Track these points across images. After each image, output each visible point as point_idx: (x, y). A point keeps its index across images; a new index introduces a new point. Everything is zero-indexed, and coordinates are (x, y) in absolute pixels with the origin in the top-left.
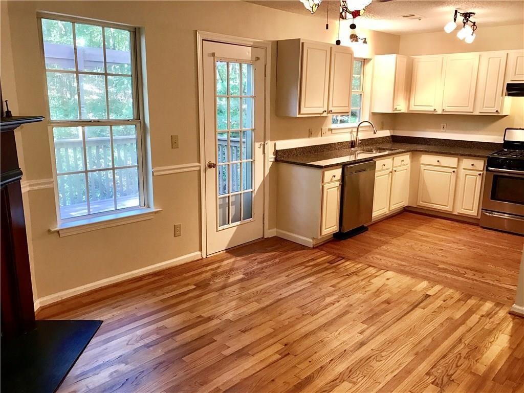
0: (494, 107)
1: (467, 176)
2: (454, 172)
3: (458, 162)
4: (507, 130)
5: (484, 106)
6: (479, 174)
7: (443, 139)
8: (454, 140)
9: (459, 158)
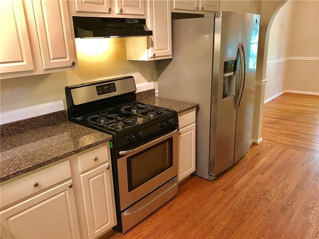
0: (66, 57)
3: (71, 166)
4: (71, 90)
5: (51, 58)
6: (108, 168)
9: (70, 159)
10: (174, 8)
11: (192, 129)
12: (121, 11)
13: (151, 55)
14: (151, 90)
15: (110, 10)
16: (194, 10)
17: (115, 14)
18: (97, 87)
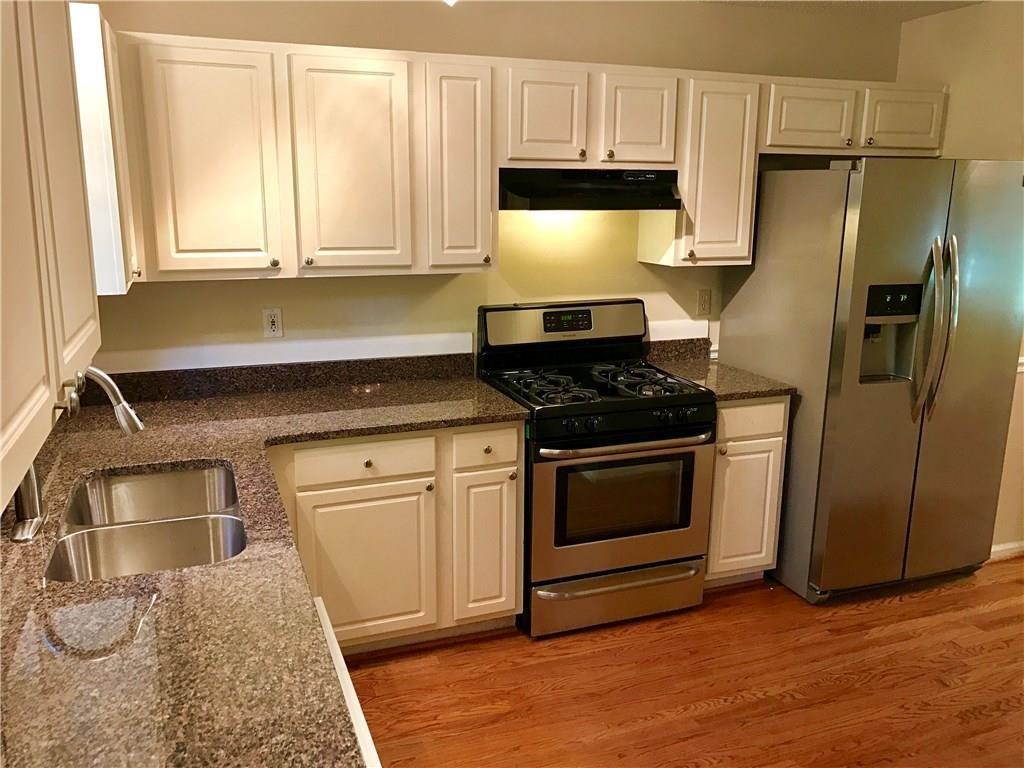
0: (475, 248)
1: (473, 490)
2: (428, 488)
3: (437, 449)
4: (488, 314)
5: (446, 245)
6: (512, 477)
7: (280, 365)
8: (323, 363)
9: (438, 435)
10: (768, 143)
11: (770, 451)
12: (611, 155)
13: (684, 254)
14: (698, 340)
15: (583, 153)
16: (839, 146)
17: (597, 162)
18: (545, 314)
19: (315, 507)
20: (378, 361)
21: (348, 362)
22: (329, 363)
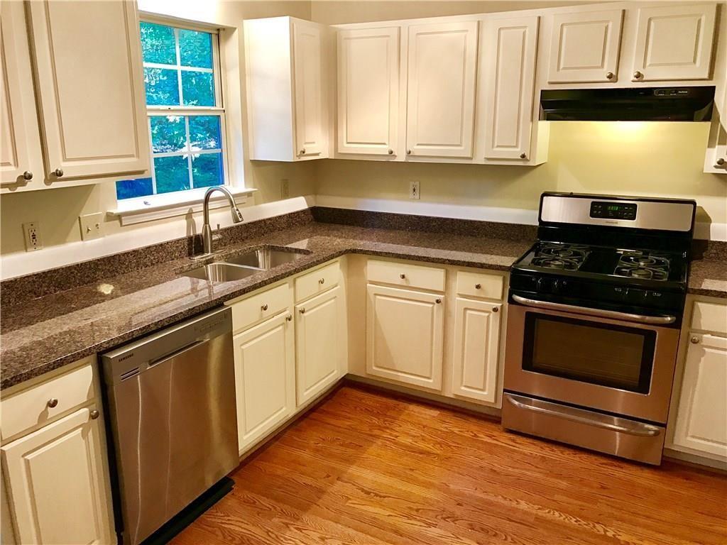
0: (516, 146)
1: (468, 312)
2: (438, 301)
3: (447, 278)
4: (545, 198)
5: (496, 145)
6: (495, 310)
7: (414, 216)
8: (438, 218)
9: (448, 269)
12: (639, 76)
13: (715, 162)
15: (610, 75)
18: (593, 204)
19: (376, 294)
20: (471, 222)
21: (452, 219)
22: (441, 218)
